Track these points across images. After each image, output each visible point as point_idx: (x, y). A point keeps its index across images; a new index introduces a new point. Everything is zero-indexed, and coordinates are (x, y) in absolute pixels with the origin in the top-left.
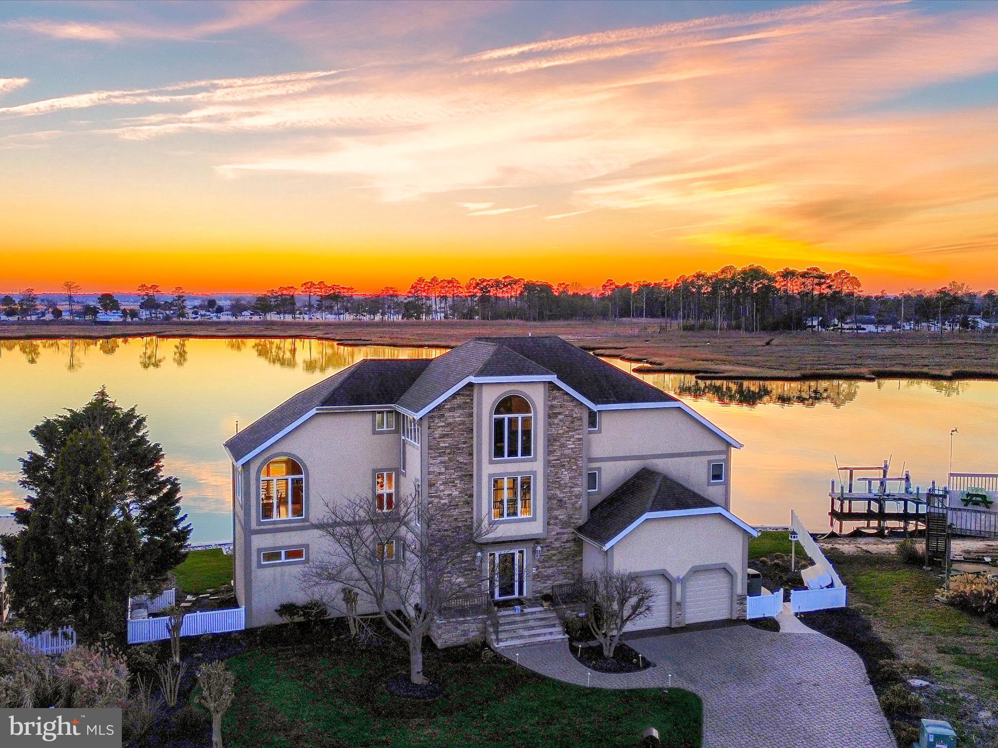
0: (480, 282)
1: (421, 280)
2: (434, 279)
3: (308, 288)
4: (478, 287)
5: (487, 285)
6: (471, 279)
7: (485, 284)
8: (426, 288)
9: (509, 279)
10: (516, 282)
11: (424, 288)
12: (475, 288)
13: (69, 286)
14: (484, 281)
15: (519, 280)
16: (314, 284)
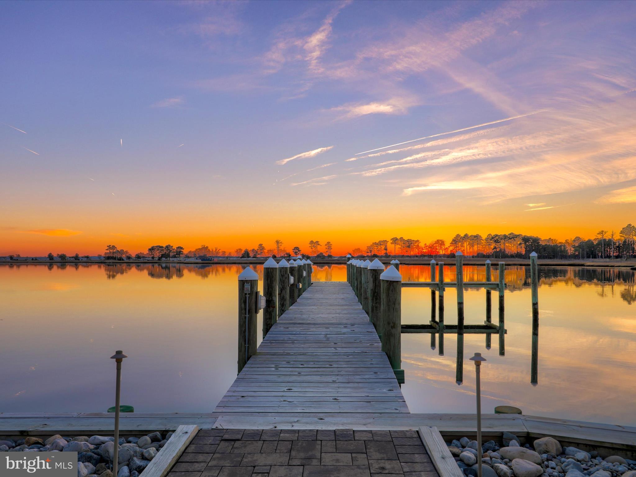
0: (494, 237)
1: (458, 236)
2: (466, 235)
3: (394, 241)
4: (493, 240)
5: (499, 238)
6: (488, 235)
7: (497, 238)
8: (461, 240)
9: (512, 235)
10: (517, 236)
11: (460, 240)
12: (491, 240)
13: (278, 242)
14: (497, 235)
15: (519, 235)
16: (397, 239)
